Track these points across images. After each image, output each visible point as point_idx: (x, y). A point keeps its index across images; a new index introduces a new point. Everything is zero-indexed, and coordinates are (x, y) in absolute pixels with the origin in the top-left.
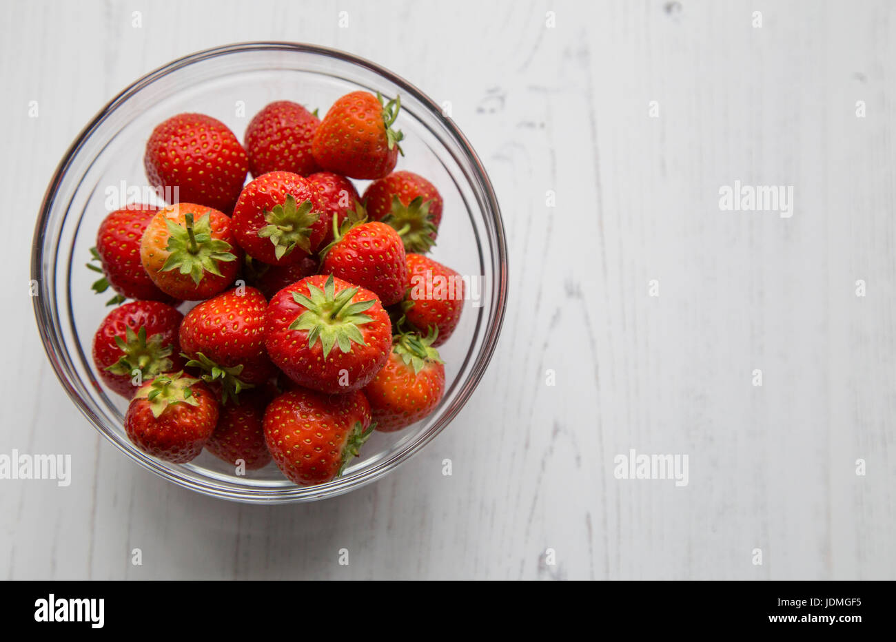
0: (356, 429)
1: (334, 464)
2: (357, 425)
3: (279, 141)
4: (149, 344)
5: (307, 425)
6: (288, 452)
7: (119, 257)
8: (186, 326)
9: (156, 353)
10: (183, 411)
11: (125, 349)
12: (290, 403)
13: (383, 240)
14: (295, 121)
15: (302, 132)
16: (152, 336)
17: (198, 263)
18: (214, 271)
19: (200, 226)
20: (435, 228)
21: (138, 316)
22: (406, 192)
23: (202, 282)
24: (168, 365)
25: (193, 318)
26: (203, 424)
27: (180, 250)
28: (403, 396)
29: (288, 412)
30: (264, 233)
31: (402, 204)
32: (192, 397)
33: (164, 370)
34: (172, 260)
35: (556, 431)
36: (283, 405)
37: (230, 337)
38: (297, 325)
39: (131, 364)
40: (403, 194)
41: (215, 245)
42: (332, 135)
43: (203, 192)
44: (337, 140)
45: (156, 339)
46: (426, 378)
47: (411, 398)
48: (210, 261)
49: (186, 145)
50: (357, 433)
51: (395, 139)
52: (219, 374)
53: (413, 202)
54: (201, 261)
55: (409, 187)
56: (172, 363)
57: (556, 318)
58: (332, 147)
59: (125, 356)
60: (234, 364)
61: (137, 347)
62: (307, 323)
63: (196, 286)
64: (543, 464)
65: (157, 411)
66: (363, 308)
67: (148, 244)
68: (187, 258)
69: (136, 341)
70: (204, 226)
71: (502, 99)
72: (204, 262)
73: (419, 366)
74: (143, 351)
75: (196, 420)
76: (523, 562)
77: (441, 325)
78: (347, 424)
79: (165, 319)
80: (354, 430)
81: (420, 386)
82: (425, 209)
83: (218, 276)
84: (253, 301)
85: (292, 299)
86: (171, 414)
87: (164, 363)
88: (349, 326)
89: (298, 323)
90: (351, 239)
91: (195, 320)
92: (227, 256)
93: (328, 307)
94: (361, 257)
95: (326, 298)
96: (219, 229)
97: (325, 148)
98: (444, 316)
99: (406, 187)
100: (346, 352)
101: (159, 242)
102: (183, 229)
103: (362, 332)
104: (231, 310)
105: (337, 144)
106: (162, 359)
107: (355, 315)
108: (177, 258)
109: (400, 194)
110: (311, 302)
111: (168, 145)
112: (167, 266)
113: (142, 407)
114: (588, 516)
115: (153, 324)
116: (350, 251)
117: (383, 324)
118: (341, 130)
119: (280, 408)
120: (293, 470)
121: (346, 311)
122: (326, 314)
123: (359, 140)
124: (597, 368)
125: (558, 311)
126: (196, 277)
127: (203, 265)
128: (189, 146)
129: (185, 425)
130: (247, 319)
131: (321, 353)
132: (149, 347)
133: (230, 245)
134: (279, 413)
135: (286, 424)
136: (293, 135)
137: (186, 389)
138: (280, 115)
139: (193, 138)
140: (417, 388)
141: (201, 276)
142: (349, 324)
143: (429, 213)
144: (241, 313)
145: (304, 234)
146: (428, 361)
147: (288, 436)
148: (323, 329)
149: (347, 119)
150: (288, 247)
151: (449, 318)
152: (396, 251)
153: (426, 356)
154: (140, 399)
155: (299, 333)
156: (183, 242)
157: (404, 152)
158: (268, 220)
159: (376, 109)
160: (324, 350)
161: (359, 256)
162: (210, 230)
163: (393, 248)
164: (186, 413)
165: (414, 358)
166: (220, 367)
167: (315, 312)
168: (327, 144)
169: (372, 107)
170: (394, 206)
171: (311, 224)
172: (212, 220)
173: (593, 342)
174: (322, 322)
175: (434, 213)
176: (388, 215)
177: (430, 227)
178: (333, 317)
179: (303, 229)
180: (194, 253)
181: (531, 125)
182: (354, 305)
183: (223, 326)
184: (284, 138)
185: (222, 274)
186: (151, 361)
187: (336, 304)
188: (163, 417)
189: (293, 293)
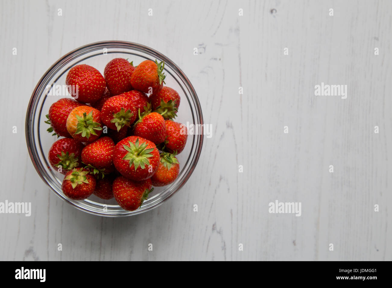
0: (147, 191)
1: (138, 204)
2: (147, 190)
3: (118, 77)
4: (70, 157)
5: (129, 192)
6: (122, 200)
7: (58, 123)
8: (84, 154)
9: (72, 160)
10: (83, 185)
11: (61, 159)
12: (123, 182)
13: (157, 122)
14: (124, 69)
15: (127, 73)
16: (71, 154)
17: (88, 131)
18: (94, 134)
19: (88, 117)
20: (177, 109)
21: (65, 145)
22: (166, 97)
23: (90, 138)
24: (77, 164)
25: (86, 151)
26: (90, 189)
27: (81, 126)
28: (164, 178)
29: (122, 186)
30: (113, 121)
31: (164, 102)
32: (86, 180)
33: (76, 166)
34: (79, 130)
35: (221, 179)
36: (120, 182)
37: (101, 159)
38: (125, 158)
39: (63, 164)
40: (165, 98)
41: (95, 124)
42: (138, 79)
43: (89, 98)
44: (140, 81)
45: (73, 155)
46: (172, 170)
47: (167, 178)
48: (92, 130)
49: (82, 80)
50: (147, 193)
51: (162, 79)
52: (96, 172)
53: (169, 102)
54: (89, 130)
55: (167, 95)
56: (78, 164)
57: (222, 136)
58: (138, 83)
59: (61, 161)
60: (102, 168)
61: (65, 158)
62: (129, 157)
63: (87, 139)
64: (216, 191)
65: (74, 186)
66: (149, 151)
67: (69, 123)
68: (84, 129)
69: (65, 156)
70: (90, 117)
71: (205, 48)
72: (90, 130)
73: (170, 167)
74: (68, 159)
75: (88, 188)
76: (207, 227)
77: (178, 149)
78: (143, 190)
79: (75, 147)
80: (146, 191)
81: (170, 174)
82: (173, 103)
83: (96, 135)
84: (108, 144)
85: (123, 147)
86: (79, 187)
87: (76, 163)
88: (144, 158)
89: (125, 157)
90: (145, 122)
91: (87, 152)
92: (99, 128)
93: (137, 151)
94: (149, 129)
95: (136, 148)
96: (96, 118)
97: (136, 83)
98: (180, 146)
99: (166, 95)
100: (143, 169)
101: (74, 123)
102: (82, 119)
103: (149, 160)
104: (100, 149)
105: (140, 82)
106: (75, 162)
107: (147, 154)
108: (80, 129)
109: (164, 98)
110: (131, 149)
111: (75, 80)
112: (76, 133)
113: (68, 183)
114: (231, 210)
115: (71, 149)
116: (145, 127)
117: (157, 156)
118: (141, 78)
119: (119, 183)
120: (124, 206)
121: (143, 152)
122: (136, 153)
123: (149, 82)
124: (237, 155)
125: (223, 133)
126: (88, 136)
127: (90, 132)
128: (84, 81)
129: (84, 191)
130: (107, 153)
131: (134, 168)
132: (70, 158)
133: (100, 124)
134: (118, 185)
135: (121, 190)
136: (123, 74)
137: (84, 176)
138: (118, 66)
139: (85, 77)
140: (169, 174)
141: (89, 136)
142: (145, 157)
143: (175, 104)
144: (104, 150)
145: (128, 121)
146: (173, 164)
147: (122, 195)
148: (135, 160)
149: (144, 74)
150: (122, 126)
151: (181, 147)
152: (162, 126)
153: (173, 162)
154: (67, 180)
155: (126, 161)
156: (82, 123)
157: (165, 83)
158: (114, 116)
159: (155, 69)
160: (135, 168)
161: (148, 129)
162: (92, 118)
163: (161, 125)
164: (84, 186)
165: (168, 163)
166: (97, 169)
167: (132, 153)
168: (136, 81)
169: (154, 68)
170: (161, 103)
171: (130, 117)
172: (93, 114)
173: (236, 145)
174: (134, 157)
175: (177, 104)
176: (159, 106)
177: (175, 109)
178: (138, 155)
179: (127, 119)
180: (86, 127)
181: (215, 59)
182: (146, 150)
183: (98, 155)
184: (120, 75)
185: (97, 134)
186: (71, 162)
187: (140, 150)
188: (76, 188)
189: (124, 145)
